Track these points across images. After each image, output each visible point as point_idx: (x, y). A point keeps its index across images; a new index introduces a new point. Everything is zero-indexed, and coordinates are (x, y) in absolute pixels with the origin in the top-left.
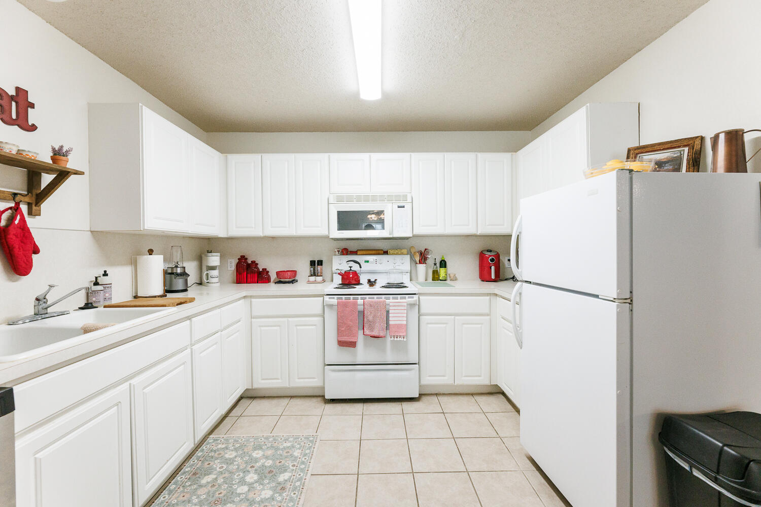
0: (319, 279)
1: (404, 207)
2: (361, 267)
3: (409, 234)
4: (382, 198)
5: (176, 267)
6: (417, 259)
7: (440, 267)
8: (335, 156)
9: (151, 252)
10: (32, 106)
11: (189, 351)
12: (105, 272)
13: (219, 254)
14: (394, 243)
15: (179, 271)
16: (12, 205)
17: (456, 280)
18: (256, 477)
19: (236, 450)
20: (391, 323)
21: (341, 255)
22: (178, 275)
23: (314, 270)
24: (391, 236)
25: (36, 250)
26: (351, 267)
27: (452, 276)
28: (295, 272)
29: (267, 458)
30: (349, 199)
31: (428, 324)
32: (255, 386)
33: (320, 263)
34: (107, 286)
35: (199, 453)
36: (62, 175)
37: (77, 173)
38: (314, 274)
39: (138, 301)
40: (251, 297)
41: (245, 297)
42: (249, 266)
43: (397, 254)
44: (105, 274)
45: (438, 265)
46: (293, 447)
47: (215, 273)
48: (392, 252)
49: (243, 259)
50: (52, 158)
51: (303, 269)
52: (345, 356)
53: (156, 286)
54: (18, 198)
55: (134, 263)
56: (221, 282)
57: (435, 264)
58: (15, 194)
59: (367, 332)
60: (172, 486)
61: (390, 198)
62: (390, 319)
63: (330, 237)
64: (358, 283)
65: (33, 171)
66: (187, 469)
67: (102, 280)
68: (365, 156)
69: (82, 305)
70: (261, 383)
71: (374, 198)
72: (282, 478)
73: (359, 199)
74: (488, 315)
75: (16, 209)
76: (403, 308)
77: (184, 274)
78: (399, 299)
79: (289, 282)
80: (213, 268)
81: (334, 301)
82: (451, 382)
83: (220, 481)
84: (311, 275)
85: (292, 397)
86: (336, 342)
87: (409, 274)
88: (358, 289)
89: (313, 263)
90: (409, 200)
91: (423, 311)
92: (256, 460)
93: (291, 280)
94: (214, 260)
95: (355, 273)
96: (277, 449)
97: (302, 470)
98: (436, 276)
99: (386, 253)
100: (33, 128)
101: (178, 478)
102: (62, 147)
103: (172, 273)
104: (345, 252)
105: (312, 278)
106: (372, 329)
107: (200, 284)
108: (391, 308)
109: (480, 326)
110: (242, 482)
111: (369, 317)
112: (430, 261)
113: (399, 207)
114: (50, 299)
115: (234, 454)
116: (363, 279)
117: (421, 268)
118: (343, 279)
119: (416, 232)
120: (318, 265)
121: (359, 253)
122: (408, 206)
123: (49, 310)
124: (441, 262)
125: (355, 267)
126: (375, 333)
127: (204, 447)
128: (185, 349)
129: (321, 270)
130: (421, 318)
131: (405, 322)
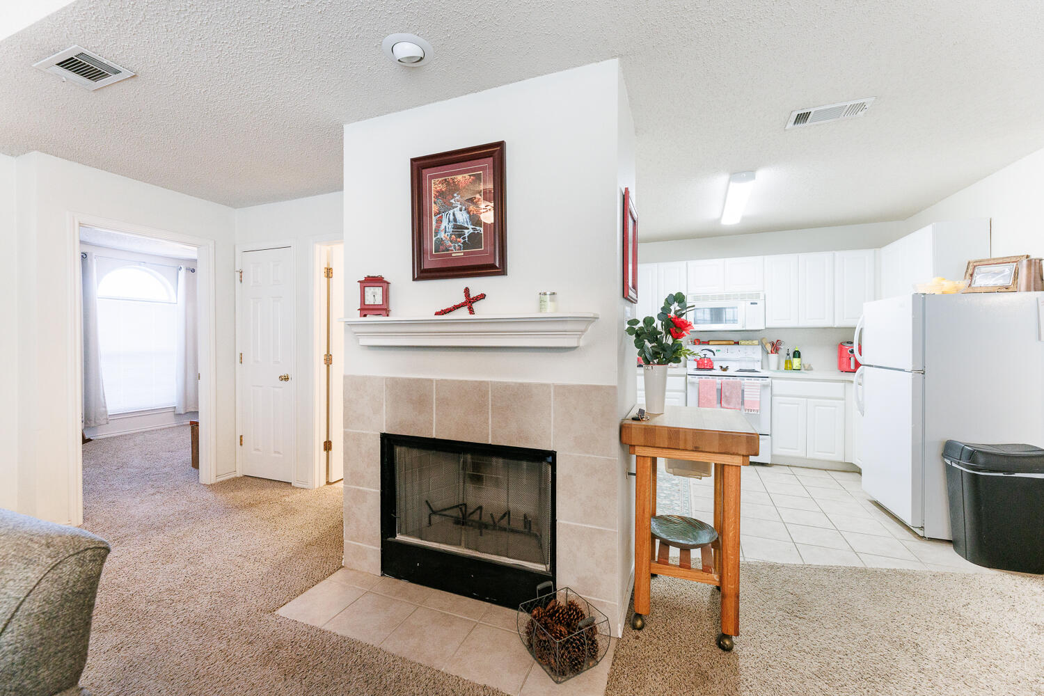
1: (757, 303)
2: (714, 355)
3: (763, 328)
4: (735, 297)
6: (769, 349)
7: (794, 357)
8: (692, 264)
14: (745, 334)
17: (811, 369)
20: (745, 399)
24: (744, 329)
26: (705, 354)
27: (806, 366)
30: (705, 298)
31: (780, 403)
43: (748, 345)
45: (791, 355)
48: (743, 342)
57: (788, 355)
59: (724, 405)
61: (743, 297)
62: (745, 396)
64: (712, 369)
68: (718, 262)
71: (728, 297)
73: (712, 298)
74: (843, 399)
76: (756, 388)
78: (753, 380)
81: (696, 380)
82: (802, 456)
87: (760, 363)
90: (762, 297)
91: (775, 391)
95: (709, 360)
98: (789, 365)
99: (737, 343)
104: (698, 342)
106: (728, 404)
108: (746, 387)
109: (834, 408)
111: (726, 392)
112: (783, 352)
113: (752, 303)
116: (716, 365)
117: (773, 357)
118: (698, 364)
119: (768, 325)
121: (711, 343)
122: (761, 304)
124: (794, 353)
125: (710, 355)
126: (731, 406)
130: (774, 398)
131: (759, 399)
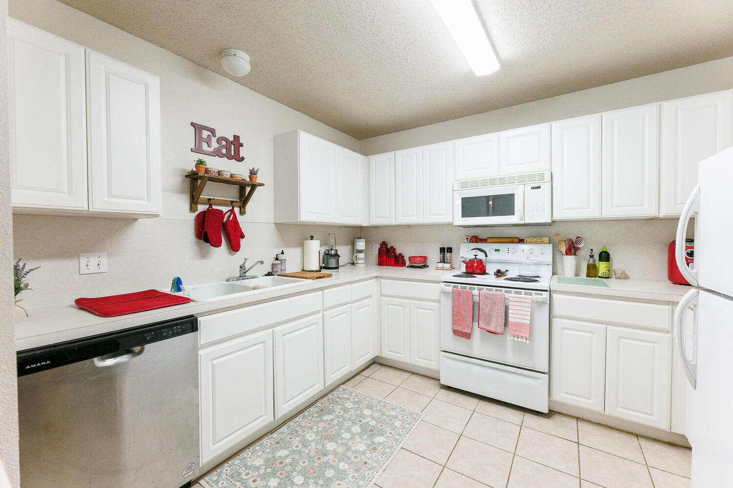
0: (447, 266)
1: (539, 187)
2: (486, 256)
3: (548, 220)
4: (511, 180)
5: (332, 249)
6: (563, 249)
7: (600, 260)
8: (460, 142)
9: (312, 238)
10: (242, 145)
11: (321, 314)
12: (283, 251)
13: (364, 240)
14: (534, 230)
15: (333, 252)
16: (231, 208)
17: (626, 277)
18: (359, 430)
19: (354, 403)
20: (510, 319)
21: (470, 242)
22: (332, 255)
23: (444, 257)
24: (523, 222)
25: (243, 236)
26: (476, 255)
27: (619, 272)
28: (425, 258)
29: (373, 418)
30: (475, 184)
31: (564, 328)
32: (384, 355)
33: (450, 250)
34: (283, 262)
35: (330, 396)
36: (254, 187)
37: (260, 185)
38: (443, 261)
39: (304, 274)
40: (381, 278)
41: (376, 277)
42: (388, 250)
43: (536, 243)
44: (283, 253)
45: (597, 257)
46: (397, 417)
47: (361, 255)
48: (529, 240)
49: (384, 244)
50: (250, 177)
51: (434, 256)
52: (459, 345)
53: (314, 263)
54: (234, 204)
55: (302, 245)
56: (366, 262)
57: (592, 256)
58: (232, 202)
59: (482, 325)
60: (306, 413)
61: (522, 179)
62: (510, 315)
63: (454, 224)
64: (483, 272)
65: (242, 186)
66: (318, 404)
67: (281, 257)
68: (492, 137)
69: (266, 273)
70: (388, 354)
71: (502, 181)
72: (378, 439)
73: (484, 183)
74: (668, 332)
75: (232, 211)
76: (526, 305)
77: (337, 256)
78: (523, 295)
79: (419, 267)
80: (360, 252)
81: (450, 288)
82: (599, 408)
83: (335, 422)
84: (441, 262)
85: (413, 373)
86: (451, 331)
87: (551, 267)
88: (479, 279)
89: (442, 250)
90: (547, 178)
91: (557, 310)
92: (365, 417)
93: (421, 265)
94: (361, 245)
95: (480, 262)
96: (383, 414)
97: (396, 440)
98: (592, 271)
99: (521, 241)
100: (243, 159)
101: (312, 409)
102: (253, 169)
103: (328, 254)
104: (475, 239)
105: (441, 265)
106: (488, 324)
107: (353, 264)
108: (511, 303)
109: (652, 345)
110: (348, 430)
111: (485, 309)
112: (584, 253)
113: (533, 188)
114: (247, 266)
115: (352, 405)
116: (491, 269)
117: (569, 262)
118: (467, 267)
119: (556, 217)
120: (447, 252)
121: (488, 241)
122: (545, 187)
123: (247, 274)
124: (601, 254)
125: (481, 256)
126: (492, 328)
127: (335, 392)
128: (318, 312)
129: (451, 257)
130: (555, 320)
131: (528, 322)
